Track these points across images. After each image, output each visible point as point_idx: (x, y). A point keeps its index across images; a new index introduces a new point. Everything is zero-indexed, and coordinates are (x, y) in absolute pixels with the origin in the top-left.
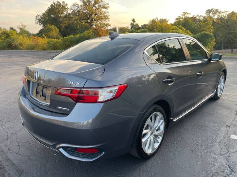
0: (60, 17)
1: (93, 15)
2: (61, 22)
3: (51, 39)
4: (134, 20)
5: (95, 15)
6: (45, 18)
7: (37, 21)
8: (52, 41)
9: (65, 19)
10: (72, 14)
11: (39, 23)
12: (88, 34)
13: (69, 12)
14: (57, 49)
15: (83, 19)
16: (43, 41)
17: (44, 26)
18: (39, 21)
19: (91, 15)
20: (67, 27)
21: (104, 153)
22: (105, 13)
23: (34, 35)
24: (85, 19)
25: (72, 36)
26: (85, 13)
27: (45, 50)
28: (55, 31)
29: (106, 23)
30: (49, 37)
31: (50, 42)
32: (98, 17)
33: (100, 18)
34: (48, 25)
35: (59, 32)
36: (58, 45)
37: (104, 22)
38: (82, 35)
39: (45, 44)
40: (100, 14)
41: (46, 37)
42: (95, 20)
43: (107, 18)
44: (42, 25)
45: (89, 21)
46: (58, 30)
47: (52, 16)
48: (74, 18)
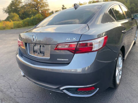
0: (18, 8)
1: (39, 5)
2: (19, 11)
3: (15, 22)
4: (63, 6)
5: (40, 4)
6: (9, 9)
7: (4, 12)
8: (16, 23)
9: (21, 9)
10: (25, 5)
11: (5, 13)
12: (38, 16)
13: (24, 4)
14: (20, 27)
15: (33, 8)
16: (11, 23)
17: (9, 14)
18: (5, 12)
19: (37, 5)
20: (23, 14)
21: (98, 89)
22: (46, 3)
23: (3, 21)
24: (34, 8)
25: (28, 18)
26: (34, 4)
27: (12, 28)
28: (17, 16)
29: (47, 9)
30: (14, 21)
31: (15, 23)
32: (42, 5)
33: (43, 6)
34: (12, 13)
35: (19, 17)
36: (20, 25)
37: (46, 8)
38: (35, 17)
39: (11, 25)
40: (43, 4)
41: (11, 21)
42: (40, 7)
43: (47, 5)
44: (8, 14)
45: (36, 8)
46: (18, 16)
47: (13, 8)
48: (27, 8)
